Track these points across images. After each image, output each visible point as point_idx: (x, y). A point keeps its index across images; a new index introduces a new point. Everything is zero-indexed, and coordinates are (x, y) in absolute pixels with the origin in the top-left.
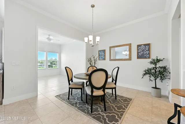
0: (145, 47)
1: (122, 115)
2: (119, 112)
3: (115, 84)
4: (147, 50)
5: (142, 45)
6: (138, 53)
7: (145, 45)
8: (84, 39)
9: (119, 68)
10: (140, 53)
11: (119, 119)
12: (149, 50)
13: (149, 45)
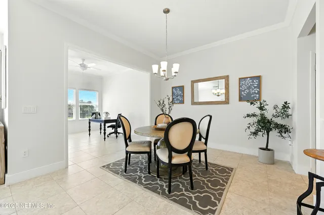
0: (253, 82)
1: (221, 195)
2: (216, 190)
3: (206, 144)
4: (255, 87)
5: (247, 78)
6: (240, 91)
7: (252, 78)
8: (152, 67)
9: (211, 117)
10: (244, 91)
11: (217, 202)
12: (259, 86)
13: (259, 78)
